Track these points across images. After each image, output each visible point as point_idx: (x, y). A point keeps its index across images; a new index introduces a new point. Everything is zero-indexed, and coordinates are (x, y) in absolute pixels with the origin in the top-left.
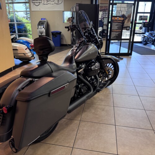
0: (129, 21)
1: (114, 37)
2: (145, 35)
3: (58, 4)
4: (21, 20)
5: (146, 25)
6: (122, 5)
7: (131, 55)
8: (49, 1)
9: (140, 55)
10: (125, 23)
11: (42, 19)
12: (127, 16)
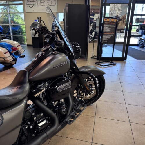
0: (123, 23)
1: (106, 40)
2: (142, 38)
3: (52, 6)
4: (17, 22)
5: (143, 27)
6: (115, 6)
7: (126, 60)
8: (42, 3)
9: (136, 60)
10: (119, 25)
11: (35, 21)
12: (121, 17)
